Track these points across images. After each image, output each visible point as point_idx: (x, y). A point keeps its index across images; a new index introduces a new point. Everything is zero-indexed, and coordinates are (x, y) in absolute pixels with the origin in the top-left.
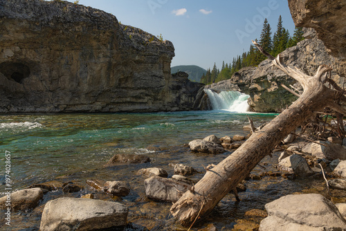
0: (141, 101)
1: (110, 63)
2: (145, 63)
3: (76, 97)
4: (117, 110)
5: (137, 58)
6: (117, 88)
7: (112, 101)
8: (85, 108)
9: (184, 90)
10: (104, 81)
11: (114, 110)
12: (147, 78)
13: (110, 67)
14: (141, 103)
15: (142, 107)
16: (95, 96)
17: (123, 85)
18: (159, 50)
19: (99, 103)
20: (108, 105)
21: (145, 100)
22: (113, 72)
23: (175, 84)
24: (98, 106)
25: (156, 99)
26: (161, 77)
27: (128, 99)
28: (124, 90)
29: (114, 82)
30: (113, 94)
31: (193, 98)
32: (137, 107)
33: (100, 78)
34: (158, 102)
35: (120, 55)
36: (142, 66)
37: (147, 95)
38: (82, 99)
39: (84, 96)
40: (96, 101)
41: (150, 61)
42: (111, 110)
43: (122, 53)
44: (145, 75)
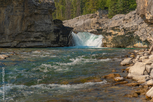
0: (39, 40)
1: (23, 16)
2: (40, 14)
3: (3, 37)
4: (25, 46)
5: (36, 11)
6: (26, 31)
7: (23, 40)
8: (8, 44)
9: (61, 32)
10: (19, 27)
11: (23, 47)
12: (42, 25)
13: (23, 18)
14: (39, 41)
15: (39, 44)
16: (14, 37)
17: (29, 30)
18: (48, 6)
19: (16, 42)
20: (20, 42)
21: (41, 40)
22: (24, 21)
23: (56, 28)
24: (15, 43)
25: (46, 39)
26: (50, 24)
27: (32, 39)
28: (29, 33)
29: (25, 28)
30: (23, 35)
31: (66, 38)
32: (36, 44)
33: (17, 25)
34: (48, 40)
35: (28, 10)
36: (38, 17)
37: (42, 36)
38: (7, 39)
39: (7, 37)
40: (14, 40)
41: (43, 13)
42: (21, 46)
43: (30, 9)
44: (40, 23)
